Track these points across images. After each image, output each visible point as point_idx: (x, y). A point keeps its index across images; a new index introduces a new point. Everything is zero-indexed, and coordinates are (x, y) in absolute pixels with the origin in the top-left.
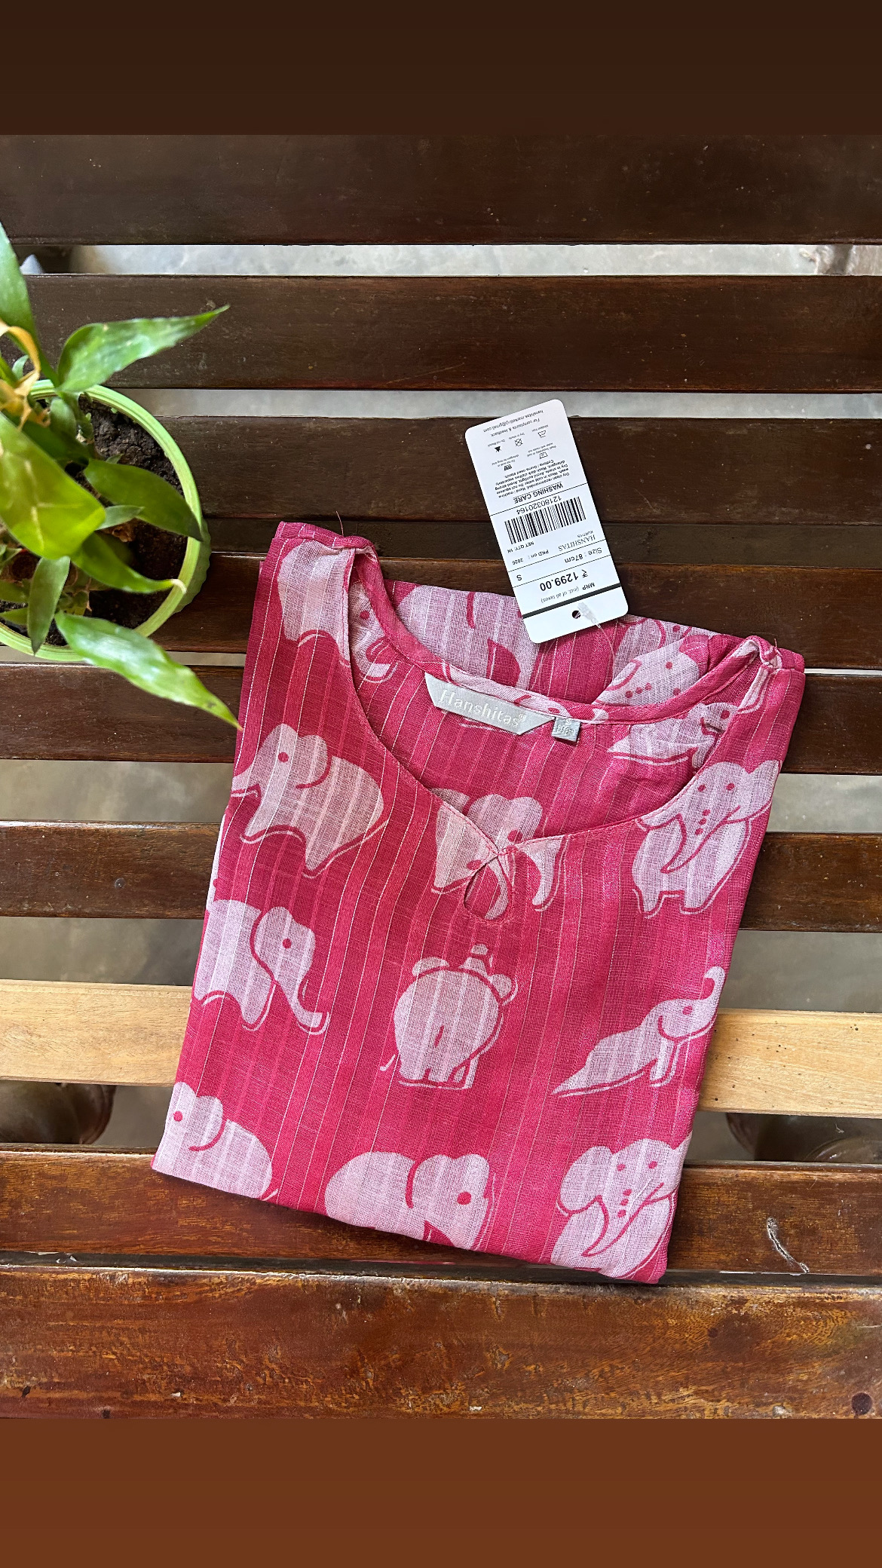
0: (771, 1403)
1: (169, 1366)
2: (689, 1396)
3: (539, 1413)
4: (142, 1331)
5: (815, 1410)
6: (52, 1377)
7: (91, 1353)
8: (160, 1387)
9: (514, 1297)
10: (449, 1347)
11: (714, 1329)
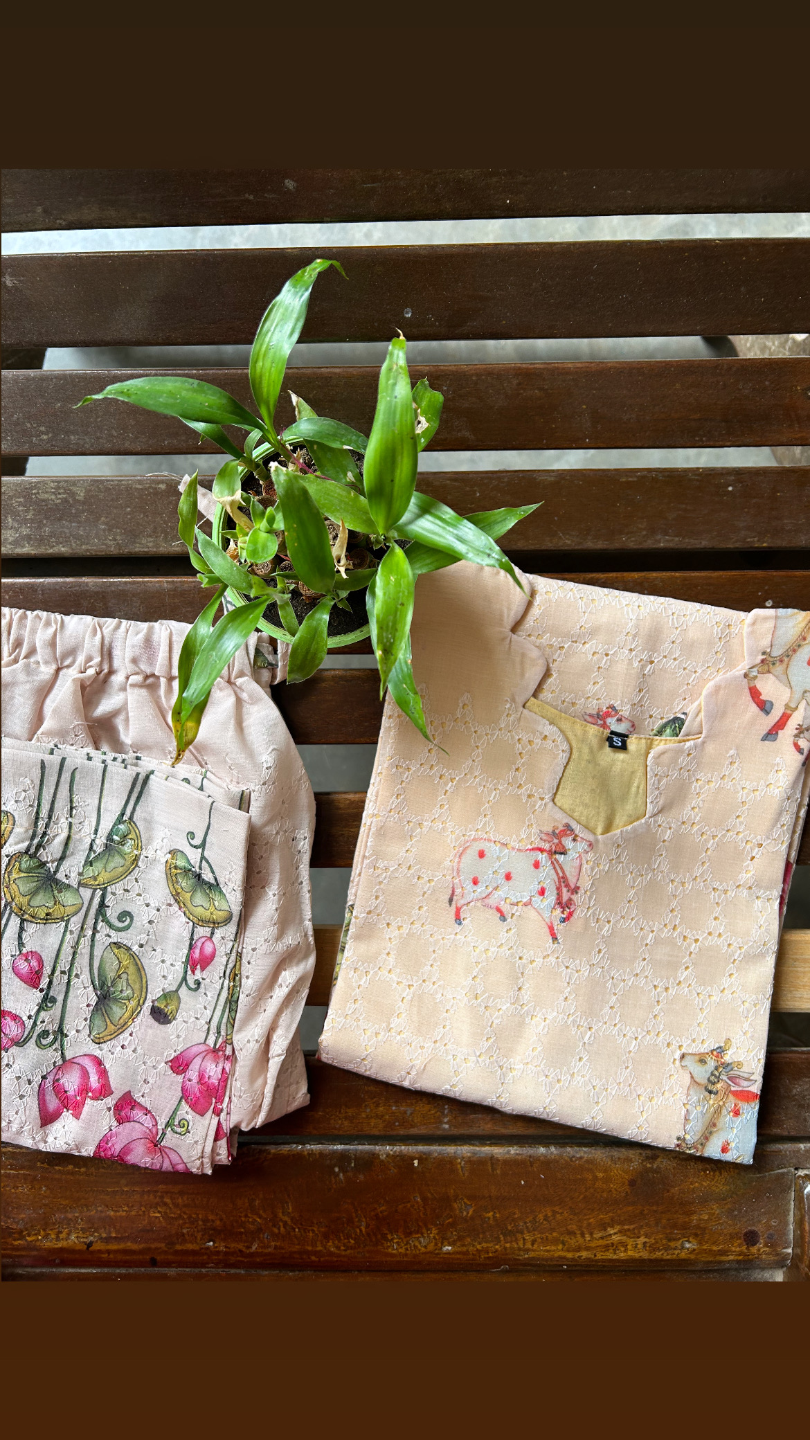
0: (680, 1239)
1: (203, 1221)
2: (615, 1234)
3: (497, 1251)
4: (181, 1193)
5: (714, 1243)
6: (110, 1232)
7: (141, 1213)
8: (196, 1237)
9: (475, 1159)
10: (424, 1199)
11: (633, 1180)
